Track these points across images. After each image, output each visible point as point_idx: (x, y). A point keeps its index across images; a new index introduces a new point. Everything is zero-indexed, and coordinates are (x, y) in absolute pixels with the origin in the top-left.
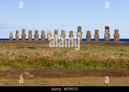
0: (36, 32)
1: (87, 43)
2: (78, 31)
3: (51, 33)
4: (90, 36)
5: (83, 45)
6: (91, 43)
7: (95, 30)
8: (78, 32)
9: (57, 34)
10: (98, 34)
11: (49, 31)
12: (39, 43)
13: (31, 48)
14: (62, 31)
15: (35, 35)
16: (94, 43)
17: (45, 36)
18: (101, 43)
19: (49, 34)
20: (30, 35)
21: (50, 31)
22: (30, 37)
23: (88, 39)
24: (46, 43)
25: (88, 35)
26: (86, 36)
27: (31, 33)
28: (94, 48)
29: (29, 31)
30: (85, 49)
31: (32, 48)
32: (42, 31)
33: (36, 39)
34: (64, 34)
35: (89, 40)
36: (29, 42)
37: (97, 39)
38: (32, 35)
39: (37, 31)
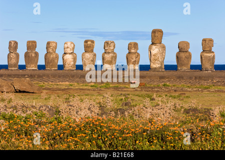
0: (32, 45)
1: (180, 78)
2: (153, 44)
3: (74, 48)
4: (189, 57)
5: (168, 84)
6: (191, 78)
7: (204, 40)
8: (154, 47)
9: (92, 51)
10: (210, 51)
11: (69, 44)
12: (39, 76)
13: (20, 92)
14: (107, 43)
15: (26, 55)
16: (200, 78)
17: (57, 57)
18: (219, 77)
19: (69, 51)
20: (13, 55)
21: (72, 43)
22: (13, 61)
23: (182, 65)
24: (59, 77)
25: (183, 55)
26: (177, 57)
27: (16, 48)
28: (202, 91)
29: (10, 43)
30: (177, 94)
31: (24, 92)
32: (48, 43)
33: (32, 67)
34: (113, 52)
35: (184, 68)
36: (9, 76)
37: (207, 65)
38: (18, 55)
39: (35, 42)
